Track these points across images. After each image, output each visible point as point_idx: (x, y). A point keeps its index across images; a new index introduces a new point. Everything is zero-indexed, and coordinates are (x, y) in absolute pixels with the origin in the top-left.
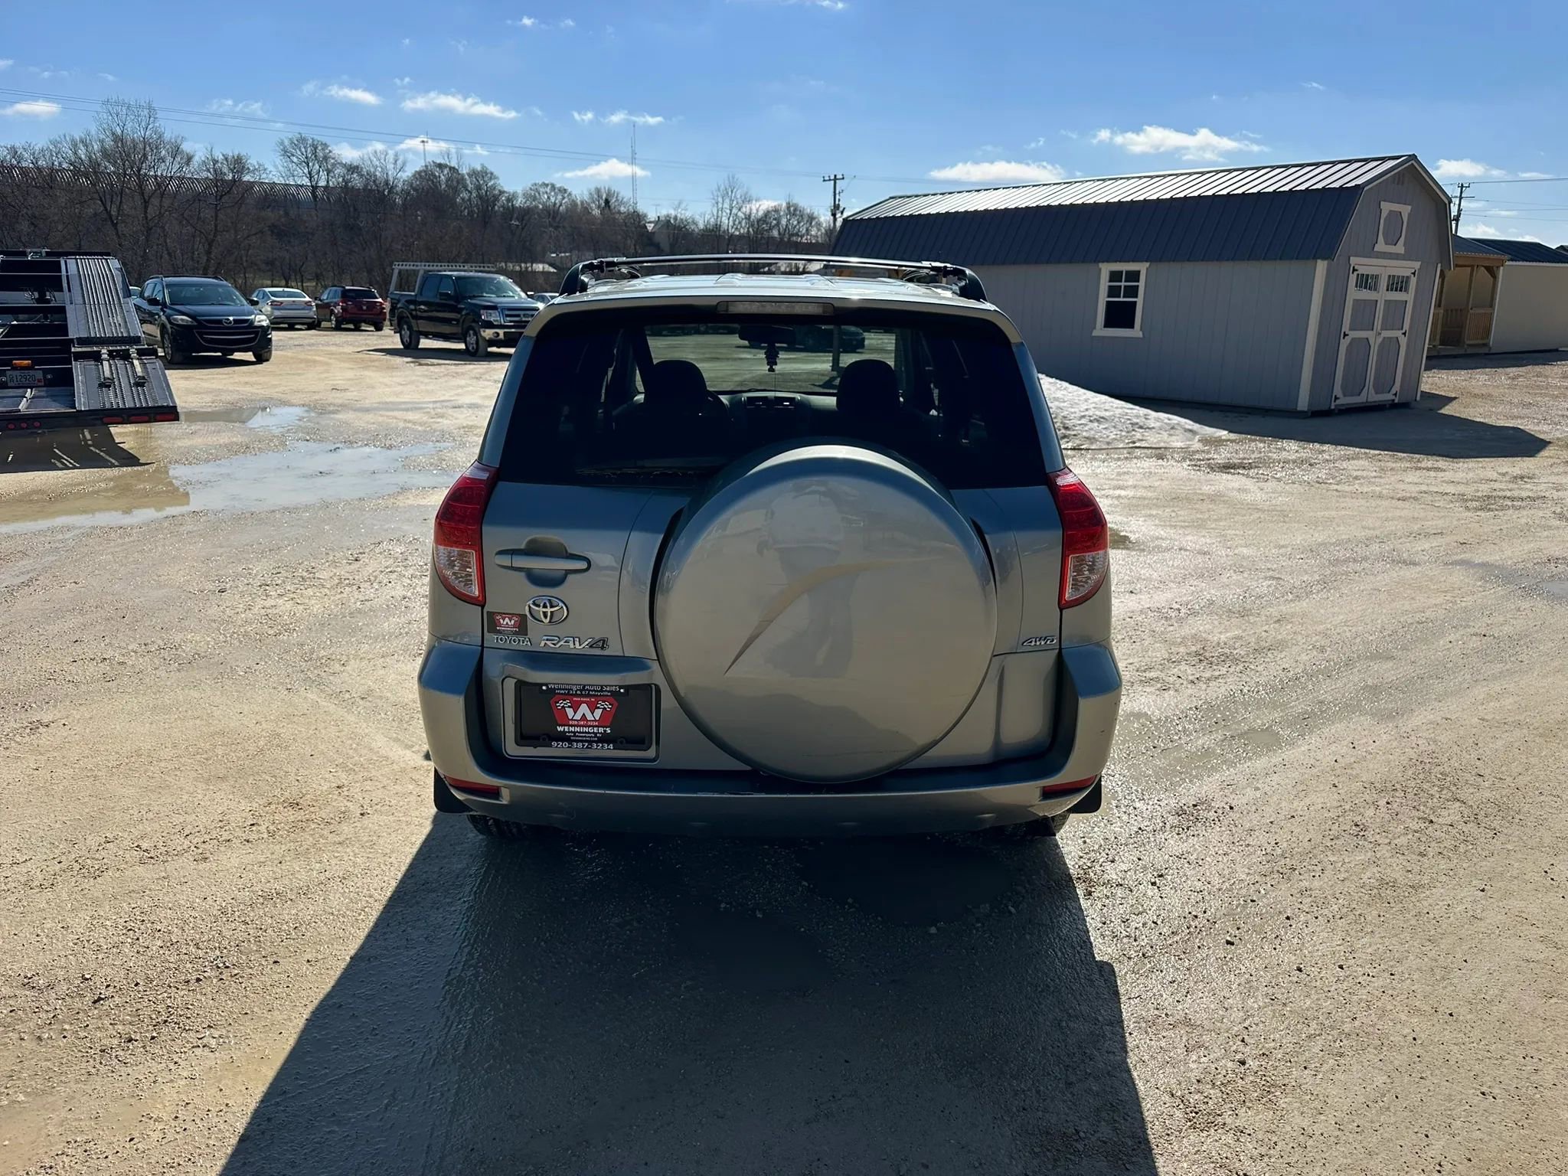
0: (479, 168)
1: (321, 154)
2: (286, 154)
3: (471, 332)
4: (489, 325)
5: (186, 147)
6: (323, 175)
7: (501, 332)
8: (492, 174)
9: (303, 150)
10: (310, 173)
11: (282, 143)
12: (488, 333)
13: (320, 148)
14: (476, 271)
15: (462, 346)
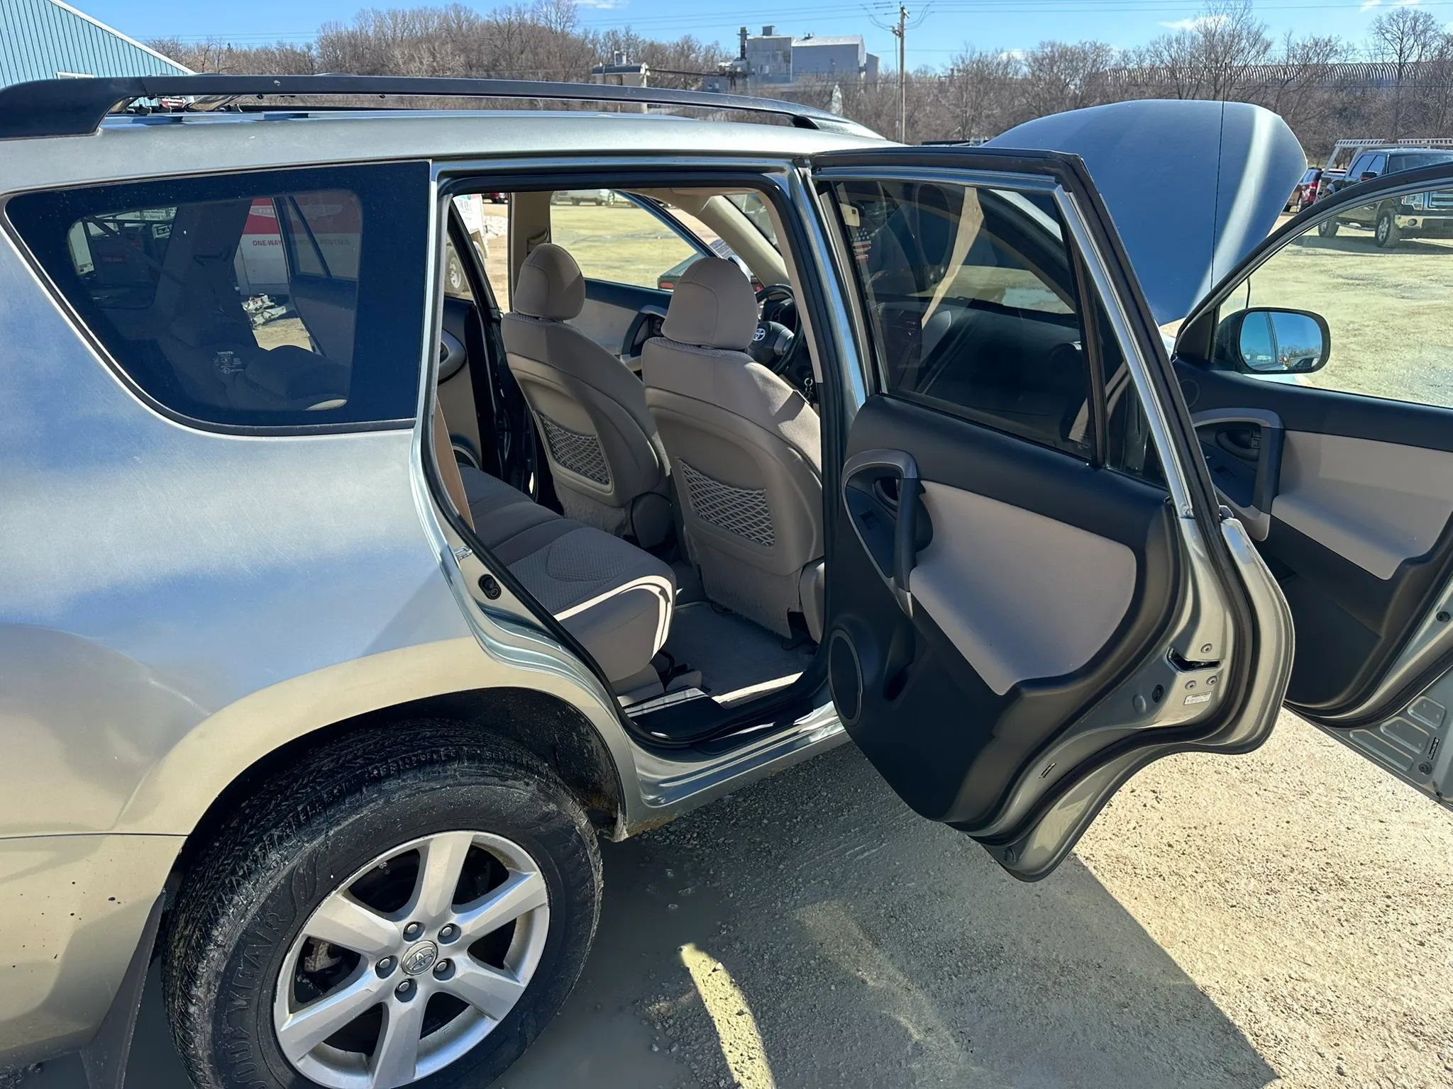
1: (1420, 27)
2: (1381, 31)
3: (1386, 219)
4: (1408, 211)
5: (1267, 36)
6: (1416, 52)
7: (1420, 219)
9: (1401, 25)
10: (1401, 50)
11: (1380, 20)
12: (1403, 221)
13: (1422, 20)
15: (1372, 234)
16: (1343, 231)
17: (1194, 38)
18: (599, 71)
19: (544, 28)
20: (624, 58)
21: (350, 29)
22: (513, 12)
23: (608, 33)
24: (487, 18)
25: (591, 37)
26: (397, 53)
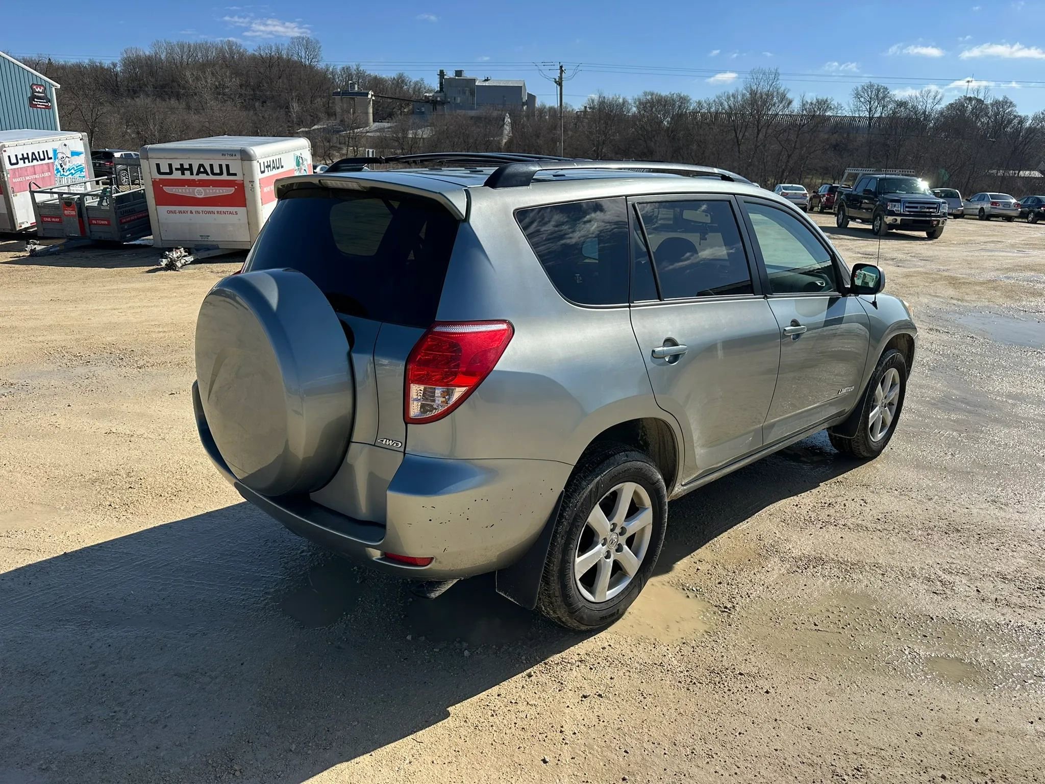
0: (1001, 99)
1: (881, 95)
2: (858, 96)
3: (878, 218)
4: (892, 213)
5: (789, 96)
6: (879, 109)
7: (899, 219)
8: (1011, 103)
9: (870, 93)
10: (870, 108)
11: (857, 89)
12: (889, 219)
13: (882, 90)
14: (902, 175)
15: (871, 227)
16: (852, 224)
17: (743, 95)
18: (338, 94)
19: (296, 62)
20: (356, 86)
21: (147, 53)
22: (273, 49)
23: (344, 68)
24: (253, 52)
25: (331, 69)
26: (188, 74)
